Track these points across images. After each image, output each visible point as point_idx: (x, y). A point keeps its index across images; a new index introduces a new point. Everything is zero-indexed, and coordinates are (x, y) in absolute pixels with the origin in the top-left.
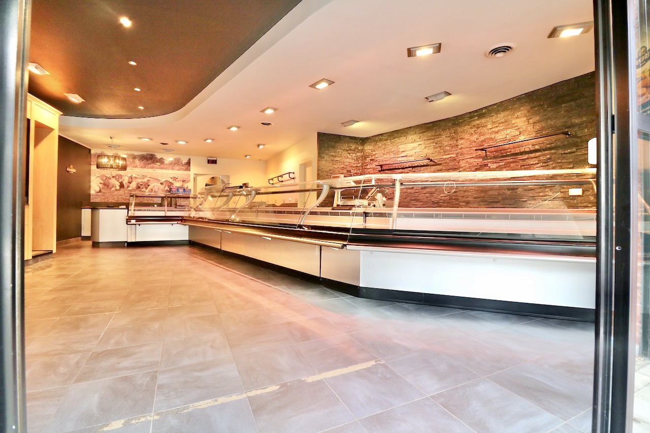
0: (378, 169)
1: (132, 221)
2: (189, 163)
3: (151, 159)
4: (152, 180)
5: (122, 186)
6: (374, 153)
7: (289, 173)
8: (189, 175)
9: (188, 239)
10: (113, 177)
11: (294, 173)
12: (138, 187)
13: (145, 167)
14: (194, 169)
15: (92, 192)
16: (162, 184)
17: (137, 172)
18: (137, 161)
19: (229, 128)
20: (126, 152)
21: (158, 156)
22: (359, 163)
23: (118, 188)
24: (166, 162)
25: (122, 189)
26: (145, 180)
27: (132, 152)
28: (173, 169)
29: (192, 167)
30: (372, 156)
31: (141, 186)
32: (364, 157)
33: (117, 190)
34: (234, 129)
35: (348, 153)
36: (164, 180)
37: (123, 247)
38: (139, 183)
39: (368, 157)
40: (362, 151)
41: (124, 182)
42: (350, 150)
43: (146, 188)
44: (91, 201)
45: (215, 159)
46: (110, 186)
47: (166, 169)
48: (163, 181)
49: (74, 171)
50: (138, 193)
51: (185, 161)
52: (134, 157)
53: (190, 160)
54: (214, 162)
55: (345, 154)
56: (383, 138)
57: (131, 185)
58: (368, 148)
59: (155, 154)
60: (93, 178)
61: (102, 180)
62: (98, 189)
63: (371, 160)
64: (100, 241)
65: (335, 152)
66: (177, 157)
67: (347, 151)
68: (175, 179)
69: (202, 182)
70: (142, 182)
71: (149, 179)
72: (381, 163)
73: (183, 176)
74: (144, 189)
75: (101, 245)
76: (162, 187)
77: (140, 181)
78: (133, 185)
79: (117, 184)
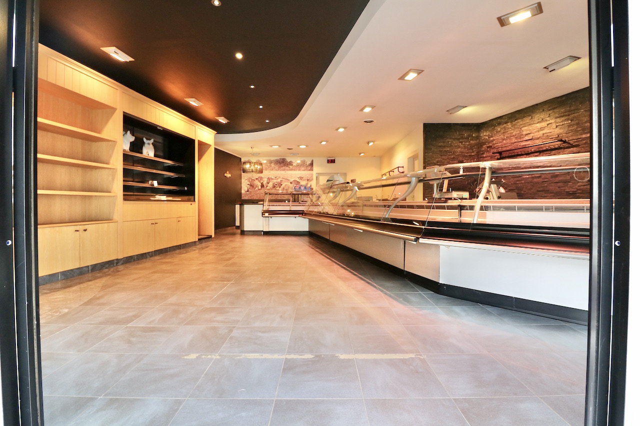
0: (496, 157)
1: (266, 214)
2: (312, 164)
3: (283, 162)
4: (284, 180)
5: (262, 186)
6: (492, 139)
7: (398, 167)
8: (312, 174)
9: (308, 230)
10: (257, 179)
11: (403, 167)
12: (274, 187)
13: (278, 170)
14: (316, 169)
15: (243, 192)
16: (291, 183)
17: (273, 174)
18: (273, 165)
19: (337, 129)
20: (265, 158)
21: (288, 160)
22: (473, 152)
23: (260, 187)
24: (294, 164)
25: (263, 189)
26: (279, 180)
27: (269, 158)
28: (299, 170)
29: (314, 168)
30: (489, 143)
31: (276, 186)
32: (481, 145)
33: (259, 189)
34: (341, 130)
35: (460, 142)
36: (293, 179)
37: (261, 235)
38: (274, 183)
39: (484, 144)
40: (478, 138)
41: (264, 183)
42: (462, 138)
43: (280, 187)
44: (243, 198)
45: (333, 159)
46: (255, 187)
47: (294, 170)
48: (292, 180)
49: (230, 175)
50: (273, 191)
51: (309, 162)
52: (271, 162)
53: (313, 161)
54: (333, 161)
55: (456, 143)
56: (503, 120)
57: (269, 185)
58: (485, 134)
59: (286, 158)
60: (243, 180)
61: (249, 181)
62: (246, 189)
63: (488, 147)
64: (245, 230)
65: (444, 142)
66: (303, 159)
67: (458, 139)
68: (301, 178)
69: (323, 180)
70: (277, 182)
71: (282, 179)
72: (500, 150)
73: (308, 175)
74: (278, 188)
75: (245, 233)
76: (291, 185)
77: (275, 181)
78: (271, 185)
79: (259, 184)
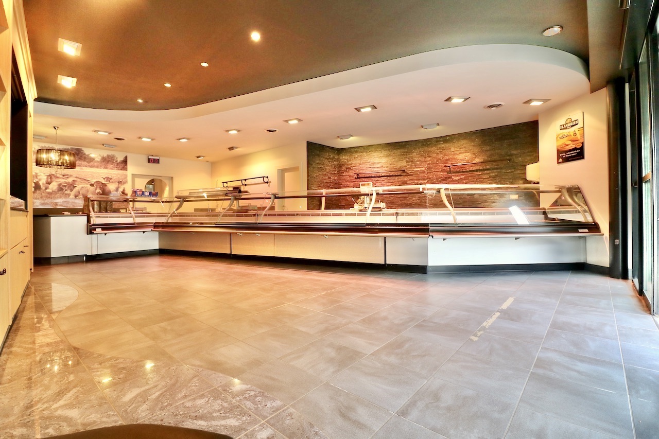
0: (354, 177)
1: (97, 230)
2: (125, 162)
3: (78, 154)
4: (78, 180)
6: (350, 162)
7: (263, 177)
8: (126, 176)
11: (267, 177)
14: (131, 169)
16: (92, 185)
19: (227, 131)
21: (87, 151)
22: (335, 171)
25: (38, 192)
26: (70, 180)
28: (105, 168)
29: (129, 166)
30: (348, 165)
31: (64, 188)
32: (341, 166)
35: (329, 162)
36: (95, 180)
37: (82, 261)
38: (61, 184)
39: (343, 165)
40: (338, 160)
41: (41, 183)
42: (330, 159)
43: (71, 190)
45: (158, 158)
47: (97, 167)
48: (93, 181)
51: (120, 158)
53: (126, 157)
54: (157, 161)
55: (326, 162)
56: (359, 150)
57: (50, 186)
58: (344, 158)
59: (83, 149)
63: (347, 168)
65: (320, 160)
66: (110, 153)
67: (328, 159)
68: (108, 179)
69: (141, 184)
70: (66, 183)
71: (75, 179)
72: (357, 172)
73: (119, 176)
74: (68, 192)
76: (92, 188)
77: (62, 181)
78: (54, 186)
